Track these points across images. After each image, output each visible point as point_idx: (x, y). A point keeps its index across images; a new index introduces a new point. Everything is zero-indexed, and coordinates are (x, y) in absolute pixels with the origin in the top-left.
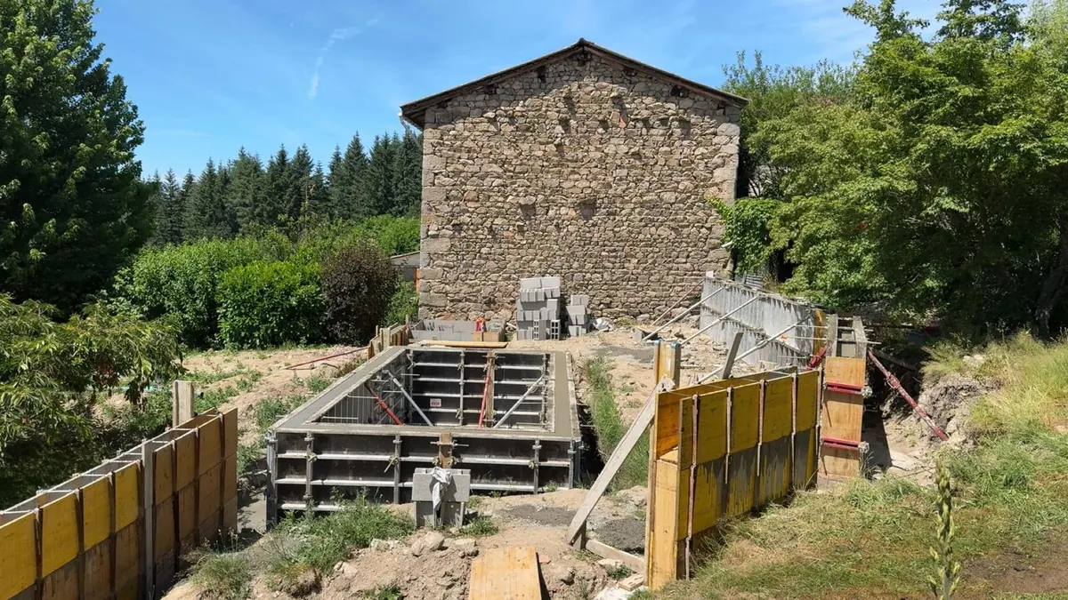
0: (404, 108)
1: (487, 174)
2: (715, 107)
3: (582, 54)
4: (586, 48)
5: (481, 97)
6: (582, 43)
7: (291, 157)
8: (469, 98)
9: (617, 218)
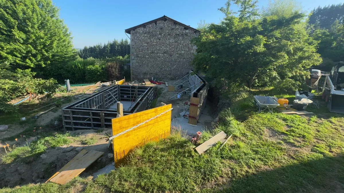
0: (125, 30)
1: (144, 46)
2: (194, 32)
3: (164, 19)
4: (166, 18)
5: (143, 28)
6: (164, 16)
7: (124, 40)
8: (140, 28)
9: (172, 56)
